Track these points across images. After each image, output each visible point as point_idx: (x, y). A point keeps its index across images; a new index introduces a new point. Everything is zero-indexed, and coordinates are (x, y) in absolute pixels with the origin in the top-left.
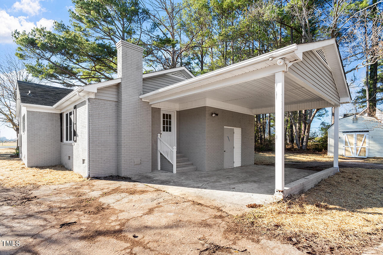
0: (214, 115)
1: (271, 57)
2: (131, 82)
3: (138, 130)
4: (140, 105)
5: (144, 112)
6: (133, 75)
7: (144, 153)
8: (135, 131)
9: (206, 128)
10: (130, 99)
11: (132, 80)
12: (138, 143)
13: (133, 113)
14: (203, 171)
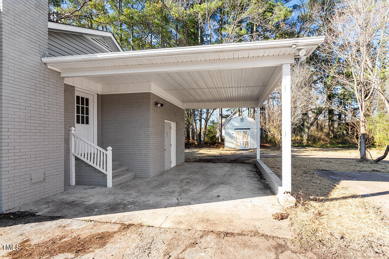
0: (159, 105)
1: (294, 45)
2: (23, 26)
3: (38, 119)
4: (43, 75)
5: (51, 89)
6: (29, 16)
7: (50, 160)
8: (33, 121)
9: (151, 121)
10: (22, 58)
11: (26, 24)
12: (38, 143)
13: (29, 86)
14: (146, 178)
